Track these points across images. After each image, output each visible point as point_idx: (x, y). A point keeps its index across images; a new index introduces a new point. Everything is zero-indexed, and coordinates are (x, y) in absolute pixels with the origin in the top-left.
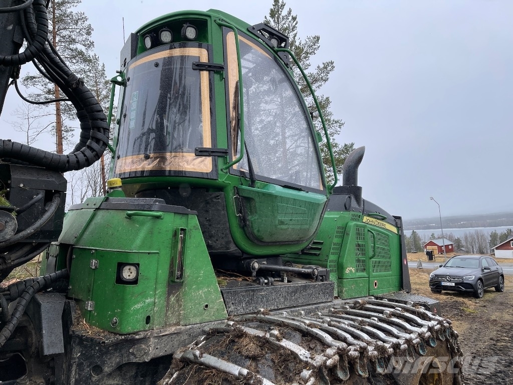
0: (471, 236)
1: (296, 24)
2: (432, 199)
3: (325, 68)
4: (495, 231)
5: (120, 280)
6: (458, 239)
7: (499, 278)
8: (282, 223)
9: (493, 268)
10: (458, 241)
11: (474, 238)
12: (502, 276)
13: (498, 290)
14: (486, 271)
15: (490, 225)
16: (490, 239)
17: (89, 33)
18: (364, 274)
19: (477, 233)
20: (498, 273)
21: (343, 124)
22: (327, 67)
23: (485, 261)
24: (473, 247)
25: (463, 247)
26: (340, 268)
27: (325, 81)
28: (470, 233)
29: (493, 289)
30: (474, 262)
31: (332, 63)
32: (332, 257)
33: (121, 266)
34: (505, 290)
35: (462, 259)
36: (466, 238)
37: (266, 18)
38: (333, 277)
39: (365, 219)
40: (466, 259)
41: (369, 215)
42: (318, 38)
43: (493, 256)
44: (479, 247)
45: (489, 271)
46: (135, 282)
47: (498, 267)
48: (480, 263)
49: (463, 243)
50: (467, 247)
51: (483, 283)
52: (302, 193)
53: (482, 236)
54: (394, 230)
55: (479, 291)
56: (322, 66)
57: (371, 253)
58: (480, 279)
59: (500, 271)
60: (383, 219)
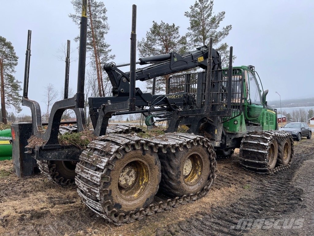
0: (297, 112)
1: (212, 5)
2: (277, 92)
3: (227, 28)
4: (312, 109)
5: (234, 124)
6: (289, 114)
7: (309, 133)
8: (256, 113)
9: (307, 128)
10: (288, 115)
11: (298, 114)
12: (311, 132)
13: (308, 138)
14: (303, 129)
15: (309, 105)
16: (308, 114)
17: (104, 12)
18: (267, 125)
19: (301, 111)
20: (309, 130)
21: (236, 58)
22: (229, 28)
23: (303, 125)
24: (297, 119)
25: (291, 119)
26: (263, 123)
27: (227, 35)
28: (296, 110)
29: (306, 138)
30: (297, 125)
31: (231, 26)
32: (261, 121)
33: (234, 121)
34: (311, 138)
35: (292, 124)
36: (294, 114)
37: (196, 2)
38: (261, 126)
39: (268, 110)
40: (294, 124)
41: (269, 109)
42: (224, 13)
43: (309, 124)
44: (301, 119)
45: (304, 129)
46: (237, 124)
47: (309, 127)
48: (300, 125)
49: (292, 116)
50: (294, 119)
51: (301, 134)
52: (259, 106)
53: (304, 112)
54: (275, 113)
55: (299, 138)
56: (225, 27)
57: (269, 120)
58: (300, 133)
59: (310, 130)
60: (272, 110)
